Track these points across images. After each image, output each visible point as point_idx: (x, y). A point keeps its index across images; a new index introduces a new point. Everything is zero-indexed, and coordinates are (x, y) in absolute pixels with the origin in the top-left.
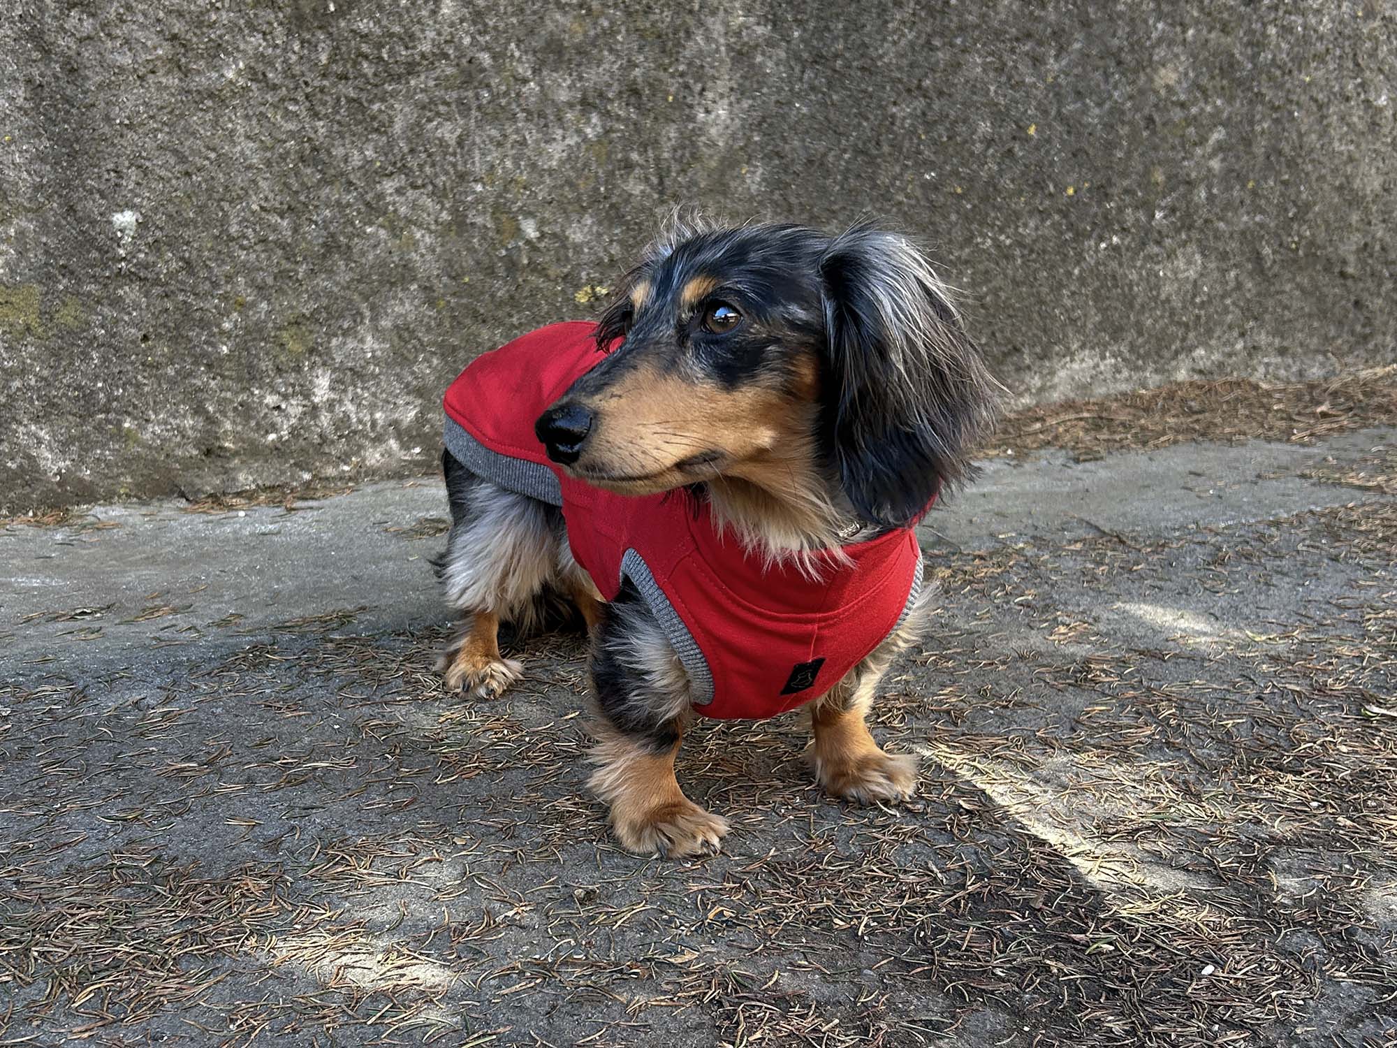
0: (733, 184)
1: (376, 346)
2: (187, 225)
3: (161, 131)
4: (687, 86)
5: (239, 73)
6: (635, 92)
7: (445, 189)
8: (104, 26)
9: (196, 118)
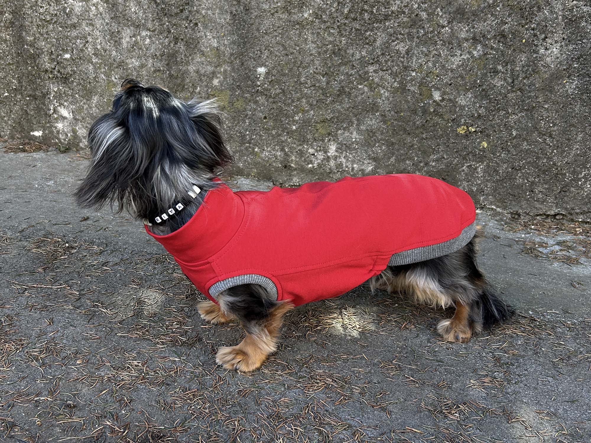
1: (357, 137)
2: (285, 76)
3: (278, 36)
5: (310, 15)
6: (504, 36)
7: (397, 73)
9: (292, 32)
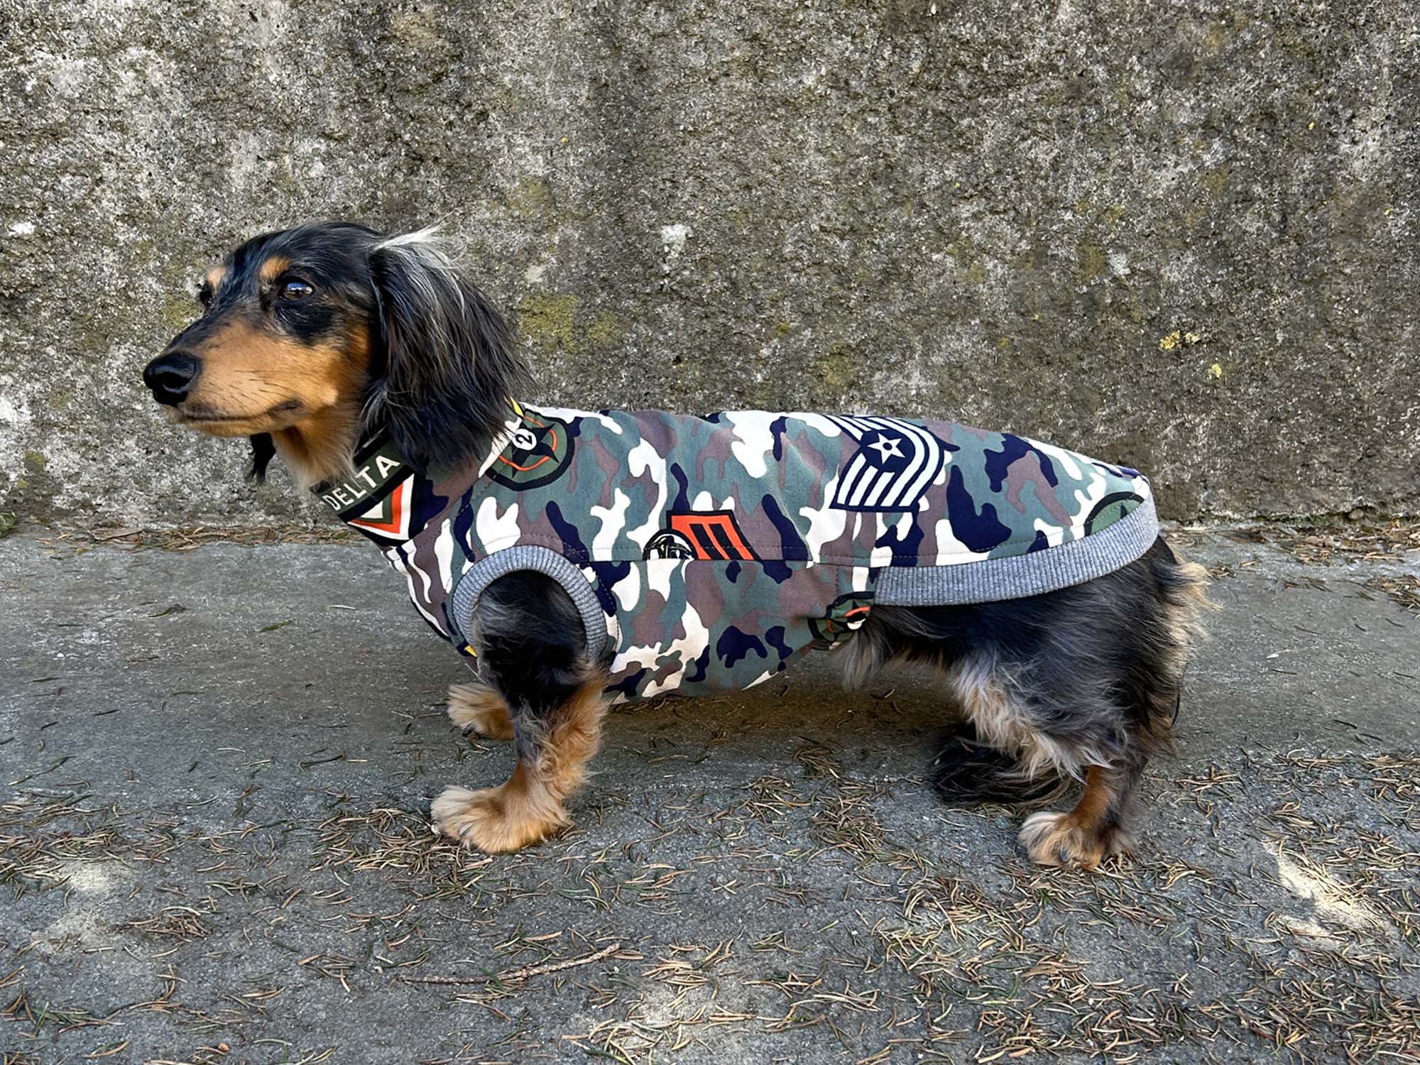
0: (1370, 226)
1: (922, 384)
2: (739, 243)
3: (726, 140)
4: (1333, 112)
5: (819, 81)
6: (1270, 116)
7: (1029, 216)
8: (680, 23)
9: (764, 127)
